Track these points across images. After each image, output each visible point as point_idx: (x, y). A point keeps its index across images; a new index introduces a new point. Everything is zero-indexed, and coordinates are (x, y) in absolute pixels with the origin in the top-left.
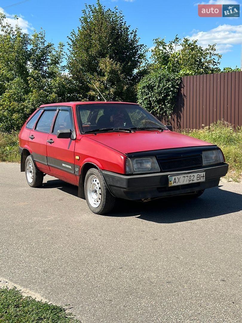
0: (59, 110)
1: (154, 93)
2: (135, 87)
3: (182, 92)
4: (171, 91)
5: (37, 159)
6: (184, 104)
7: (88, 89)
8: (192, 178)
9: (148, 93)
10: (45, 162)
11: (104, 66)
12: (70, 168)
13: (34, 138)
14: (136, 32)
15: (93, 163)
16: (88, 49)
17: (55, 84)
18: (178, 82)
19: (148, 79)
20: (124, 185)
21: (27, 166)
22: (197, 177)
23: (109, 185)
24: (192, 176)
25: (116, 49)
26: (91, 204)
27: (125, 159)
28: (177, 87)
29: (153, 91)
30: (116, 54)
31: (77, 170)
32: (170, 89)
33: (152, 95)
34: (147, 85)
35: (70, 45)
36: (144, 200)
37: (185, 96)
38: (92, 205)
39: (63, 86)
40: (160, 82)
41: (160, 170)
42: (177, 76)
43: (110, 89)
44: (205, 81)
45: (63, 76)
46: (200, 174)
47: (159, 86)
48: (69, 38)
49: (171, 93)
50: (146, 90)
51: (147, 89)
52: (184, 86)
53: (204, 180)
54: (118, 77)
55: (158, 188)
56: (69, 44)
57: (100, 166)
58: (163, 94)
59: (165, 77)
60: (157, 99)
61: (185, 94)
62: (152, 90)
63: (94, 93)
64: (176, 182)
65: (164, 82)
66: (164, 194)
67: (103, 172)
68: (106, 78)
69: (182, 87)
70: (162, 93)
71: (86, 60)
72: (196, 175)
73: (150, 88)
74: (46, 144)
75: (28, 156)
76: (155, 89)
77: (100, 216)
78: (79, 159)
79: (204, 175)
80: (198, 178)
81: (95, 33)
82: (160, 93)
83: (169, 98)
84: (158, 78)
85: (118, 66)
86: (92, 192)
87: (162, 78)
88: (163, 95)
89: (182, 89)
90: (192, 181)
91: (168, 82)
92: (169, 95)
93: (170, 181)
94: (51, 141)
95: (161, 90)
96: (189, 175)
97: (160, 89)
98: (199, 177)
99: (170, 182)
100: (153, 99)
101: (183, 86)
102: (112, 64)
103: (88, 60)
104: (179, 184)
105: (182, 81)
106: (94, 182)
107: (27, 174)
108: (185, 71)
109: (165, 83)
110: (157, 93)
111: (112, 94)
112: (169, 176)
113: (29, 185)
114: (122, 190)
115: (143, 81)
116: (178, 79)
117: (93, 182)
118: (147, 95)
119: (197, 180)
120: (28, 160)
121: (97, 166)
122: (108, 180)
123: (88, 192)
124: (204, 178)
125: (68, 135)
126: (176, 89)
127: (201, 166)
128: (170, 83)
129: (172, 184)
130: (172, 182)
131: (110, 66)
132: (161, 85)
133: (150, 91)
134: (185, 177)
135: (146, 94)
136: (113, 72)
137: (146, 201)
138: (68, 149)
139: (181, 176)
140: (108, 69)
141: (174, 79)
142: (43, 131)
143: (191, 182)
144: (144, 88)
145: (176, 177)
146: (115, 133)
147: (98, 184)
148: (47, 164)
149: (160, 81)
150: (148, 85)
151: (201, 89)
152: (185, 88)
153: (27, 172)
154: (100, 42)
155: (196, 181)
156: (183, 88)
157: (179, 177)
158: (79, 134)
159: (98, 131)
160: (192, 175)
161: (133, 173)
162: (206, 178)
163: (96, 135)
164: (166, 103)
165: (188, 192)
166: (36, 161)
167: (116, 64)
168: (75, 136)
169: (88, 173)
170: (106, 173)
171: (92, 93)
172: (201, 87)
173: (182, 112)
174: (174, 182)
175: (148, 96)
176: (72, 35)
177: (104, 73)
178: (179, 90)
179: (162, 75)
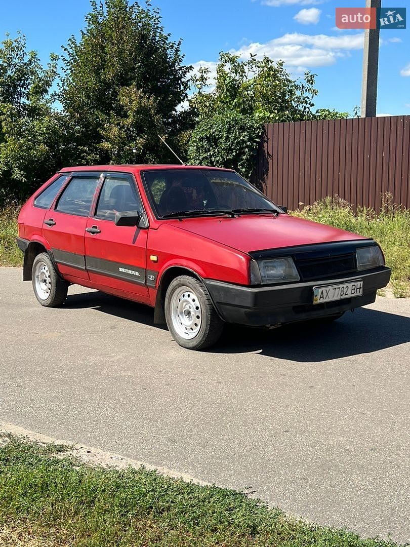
0: (105, 178)
1: (219, 148)
2: (180, 137)
3: (265, 149)
4: (247, 147)
5: (61, 259)
6: (267, 169)
7: (99, 138)
8: (345, 291)
9: (209, 149)
10: (79, 264)
11: (128, 100)
12: (137, 275)
13: (55, 224)
14: (179, 45)
15: (186, 268)
16: (98, 69)
17: (42, 129)
18: (259, 133)
19: (208, 125)
20: (248, 302)
21: (36, 270)
22: (352, 289)
23: (217, 302)
24: (345, 287)
25: (146, 72)
26: (179, 333)
27: (249, 260)
28: (257, 140)
29: (217, 146)
30: (146, 80)
31: (152, 278)
32: (246, 144)
33: (214, 153)
34: (206, 136)
35: (66, 62)
36: (271, 326)
37: (269, 155)
38: (181, 335)
39: (55, 132)
40: (229, 131)
41: (299, 279)
42: (257, 123)
43: (136, 139)
44: (303, 131)
45: (53, 114)
46: (356, 284)
47: (227, 138)
48: (65, 50)
49: (247, 150)
50: (206, 145)
51: (207, 143)
52: (268, 139)
53: (361, 293)
54: (151, 118)
55: (294, 307)
56: (65, 60)
57: (201, 272)
58: (234, 151)
59: (236, 124)
60: (224, 159)
61: (270, 152)
62: (216, 144)
63: (110, 145)
64: (323, 297)
65: (236, 131)
66: (303, 316)
67: (208, 282)
68: (130, 120)
69: (265, 141)
70: (233, 149)
71: (94, 88)
72: (350, 285)
73: (213, 140)
74: (84, 235)
75: (40, 255)
76: (221, 142)
77: (197, 352)
78: (156, 260)
79: (361, 286)
80: (353, 291)
81: (113, 44)
82: (229, 150)
83: (244, 157)
84: (226, 124)
85: (150, 102)
86: (181, 313)
87: (233, 125)
88: (234, 154)
89: (265, 144)
90: (346, 295)
91: (242, 132)
92: (244, 153)
93: (316, 296)
94: (94, 230)
95: (232, 145)
96: (341, 286)
97: (229, 143)
98: (354, 289)
99: (315, 298)
100: (218, 158)
101: (266, 139)
102: (142, 97)
103: (99, 89)
104: (327, 300)
105: (265, 131)
106: (186, 298)
107: (36, 284)
108: (261, 112)
109: (238, 133)
110: (224, 149)
111: (141, 149)
112: (314, 288)
113: (41, 303)
114: (243, 310)
115: (200, 128)
116: (258, 128)
117: (183, 299)
118: (206, 152)
119: (352, 293)
120: (38, 261)
121: (195, 273)
122: (217, 294)
123: (173, 314)
124: (361, 290)
125: (133, 221)
126: (255, 144)
127: (355, 272)
128: (246, 133)
129: (318, 300)
130: (318, 297)
131: (138, 101)
132: (232, 136)
133: (212, 146)
134: (336, 289)
135: (205, 150)
136: (142, 111)
137: (273, 327)
138: (134, 243)
139: (331, 288)
140: (135, 106)
141: (252, 126)
142: (74, 212)
143: (344, 297)
144: (201, 139)
145: (324, 289)
146: (210, 219)
147: (194, 300)
148: (84, 268)
149: (229, 129)
150: (208, 136)
151: (296, 145)
152: (270, 142)
153: (36, 282)
154: (120, 59)
155: (350, 295)
156: (267, 143)
157: (327, 289)
158: (154, 219)
159: (183, 214)
160: (344, 285)
161: (261, 284)
162: (364, 290)
163: (182, 221)
164: (240, 165)
165: (335, 312)
166: (59, 263)
167: (148, 98)
168: (147, 223)
169: (174, 282)
170: (212, 283)
171: (106, 145)
172: (297, 141)
173: (264, 182)
174: (321, 297)
175: (209, 154)
176: (71, 43)
177: (126, 113)
178: (260, 145)
179: (233, 120)
